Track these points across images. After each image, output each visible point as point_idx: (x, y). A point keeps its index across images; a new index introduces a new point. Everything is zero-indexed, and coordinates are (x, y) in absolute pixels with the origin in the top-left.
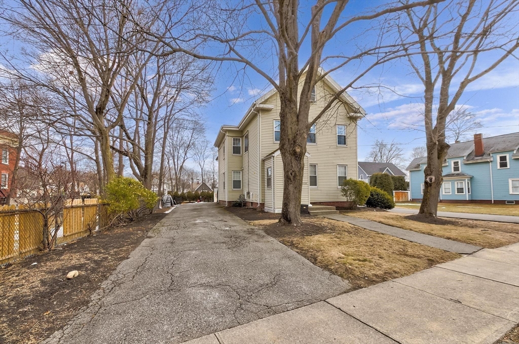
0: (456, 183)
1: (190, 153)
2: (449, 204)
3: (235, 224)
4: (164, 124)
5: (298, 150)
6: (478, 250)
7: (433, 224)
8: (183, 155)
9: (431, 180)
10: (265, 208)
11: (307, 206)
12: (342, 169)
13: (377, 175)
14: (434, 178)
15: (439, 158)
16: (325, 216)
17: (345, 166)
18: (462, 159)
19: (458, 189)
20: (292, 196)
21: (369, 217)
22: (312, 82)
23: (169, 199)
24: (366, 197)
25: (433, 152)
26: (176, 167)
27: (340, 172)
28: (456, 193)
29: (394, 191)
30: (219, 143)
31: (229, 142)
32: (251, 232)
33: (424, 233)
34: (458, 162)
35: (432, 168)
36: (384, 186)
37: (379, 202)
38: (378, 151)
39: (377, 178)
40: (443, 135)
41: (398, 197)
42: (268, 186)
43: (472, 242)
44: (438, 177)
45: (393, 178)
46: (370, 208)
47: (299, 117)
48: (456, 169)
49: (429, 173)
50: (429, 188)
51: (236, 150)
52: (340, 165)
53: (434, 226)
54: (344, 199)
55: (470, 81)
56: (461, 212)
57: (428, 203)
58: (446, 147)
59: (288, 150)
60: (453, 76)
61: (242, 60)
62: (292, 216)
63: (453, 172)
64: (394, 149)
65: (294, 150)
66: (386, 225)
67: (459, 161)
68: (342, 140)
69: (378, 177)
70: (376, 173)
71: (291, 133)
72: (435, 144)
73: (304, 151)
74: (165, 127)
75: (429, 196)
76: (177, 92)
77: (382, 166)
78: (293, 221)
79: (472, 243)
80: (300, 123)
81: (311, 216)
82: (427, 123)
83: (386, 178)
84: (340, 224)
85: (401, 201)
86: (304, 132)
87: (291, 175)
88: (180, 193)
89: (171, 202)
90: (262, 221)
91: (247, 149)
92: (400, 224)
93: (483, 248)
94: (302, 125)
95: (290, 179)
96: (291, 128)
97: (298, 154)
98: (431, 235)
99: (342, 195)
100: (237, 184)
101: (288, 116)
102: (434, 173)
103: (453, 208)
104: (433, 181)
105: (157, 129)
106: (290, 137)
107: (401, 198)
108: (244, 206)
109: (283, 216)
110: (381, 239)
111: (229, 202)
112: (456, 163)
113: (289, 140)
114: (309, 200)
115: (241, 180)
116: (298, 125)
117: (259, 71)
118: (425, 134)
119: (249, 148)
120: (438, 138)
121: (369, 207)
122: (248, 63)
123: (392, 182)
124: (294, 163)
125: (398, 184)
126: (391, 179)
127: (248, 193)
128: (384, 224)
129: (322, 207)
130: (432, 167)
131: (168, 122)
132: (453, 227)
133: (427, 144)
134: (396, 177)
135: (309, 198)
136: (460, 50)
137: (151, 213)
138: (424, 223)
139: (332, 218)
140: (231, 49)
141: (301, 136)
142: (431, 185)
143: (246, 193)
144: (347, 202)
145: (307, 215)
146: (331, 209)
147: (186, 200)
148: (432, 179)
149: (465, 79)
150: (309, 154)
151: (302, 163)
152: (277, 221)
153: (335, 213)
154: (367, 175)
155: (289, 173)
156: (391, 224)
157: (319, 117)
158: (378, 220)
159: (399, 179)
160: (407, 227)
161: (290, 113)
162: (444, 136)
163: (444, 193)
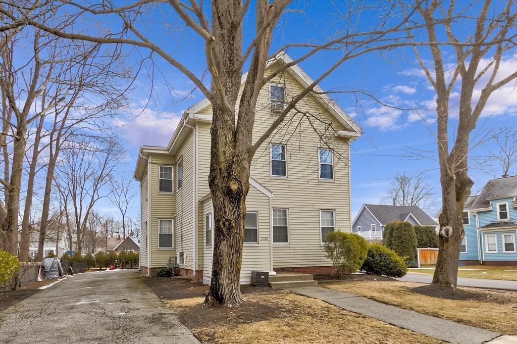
0: (503, 235)
1: (104, 189)
2: (494, 267)
3: (139, 306)
4: (51, 144)
5: (234, 187)
6: (493, 339)
7: (448, 298)
8: (91, 192)
9: (447, 232)
10: (204, 278)
11: (266, 274)
12: (327, 216)
13: (393, 225)
14: (451, 229)
15: (458, 200)
16: (292, 290)
17: (332, 212)
18: (511, 201)
19: (505, 244)
20: (225, 260)
21: (358, 291)
22: (257, 82)
23: (56, 265)
24: (361, 259)
25: (449, 190)
26: (79, 211)
27: (323, 221)
28: (504, 251)
29: (418, 249)
30: (141, 175)
31: (153, 172)
32: (156, 319)
33: (428, 314)
34: (505, 205)
35: (449, 215)
36: (403, 242)
37: (382, 266)
38: (399, 188)
39: (393, 229)
40: (463, 165)
41: (425, 258)
42: (207, 243)
43: (490, 325)
44: (457, 228)
45: (417, 229)
46: (369, 276)
47: (237, 137)
48: (503, 215)
49: (444, 222)
50: (445, 244)
51: (165, 186)
52: (324, 210)
53: (449, 303)
54: (329, 263)
55: (494, 88)
56: (505, 280)
57: (444, 268)
58: (468, 183)
59: (220, 186)
60: (476, 80)
61: (145, 44)
62: (225, 292)
63: (499, 219)
64: (422, 185)
65: (229, 187)
66: (379, 302)
67: (507, 203)
68: (327, 172)
69: (395, 228)
70: (393, 222)
71: (223, 160)
72: (452, 178)
73: (244, 188)
74: (51, 148)
75: (445, 256)
76: (72, 92)
77: (403, 211)
78: (227, 299)
79: (489, 328)
80: (238, 144)
81: (273, 290)
82: (440, 148)
83: (406, 229)
84: (308, 302)
85: (429, 263)
86: (244, 159)
87: (224, 225)
88: (83, 254)
89: (59, 270)
90: (186, 299)
91: (180, 185)
92: (399, 300)
93: (502, 335)
94: (241, 148)
95: (223, 233)
96: (224, 152)
97: (235, 192)
98: (438, 317)
99: (326, 256)
100: (166, 240)
101: (220, 133)
102: (451, 222)
103: (498, 273)
104: (450, 235)
105: (39, 150)
106: (223, 166)
107: (429, 259)
108: (175, 275)
109: (212, 292)
110: (357, 326)
111: (152, 269)
112: (503, 207)
113: (220, 170)
114: (272, 264)
115: (173, 233)
116: (234, 147)
117: (172, 62)
118: (439, 164)
119: (184, 183)
120: (455, 170)
121: (370, 274)
122: (154, 49)
123: (415, 235)
124: (229, 207)
125: (425, 238)
126: (414, 231)
127: (182, 255)
128: (377, 301)
129: (292, 275)
130: (449, 212)
131: (58, 140)
132: (474, 303)
133: (441, 180)
134: (422, 228)
135: (272, 261)
136: (486, 41)
137: (14, 289)
138: (436, 299)
139: (303, 293)
140: (127, 26)
141: (239, 165)
142: (447, 240)
143: (178, 253)
144: (334, 266)
145: (265, 288)
146: (305, 278)
147: (94, 266)
148: (448, 230)
149: (488, 85)
150: (272, 192)
151: (241, 207)
152: (201, 300)
153: (311, 284)
154: (381, 225)
155: (221, 223)
156: (386, 301)
157: (266, 136)
158: (369, 294)
159: (426, 231)
160: (408, 305)
161: (223, 128)
162: (466, 166)
163: (487, 252)
